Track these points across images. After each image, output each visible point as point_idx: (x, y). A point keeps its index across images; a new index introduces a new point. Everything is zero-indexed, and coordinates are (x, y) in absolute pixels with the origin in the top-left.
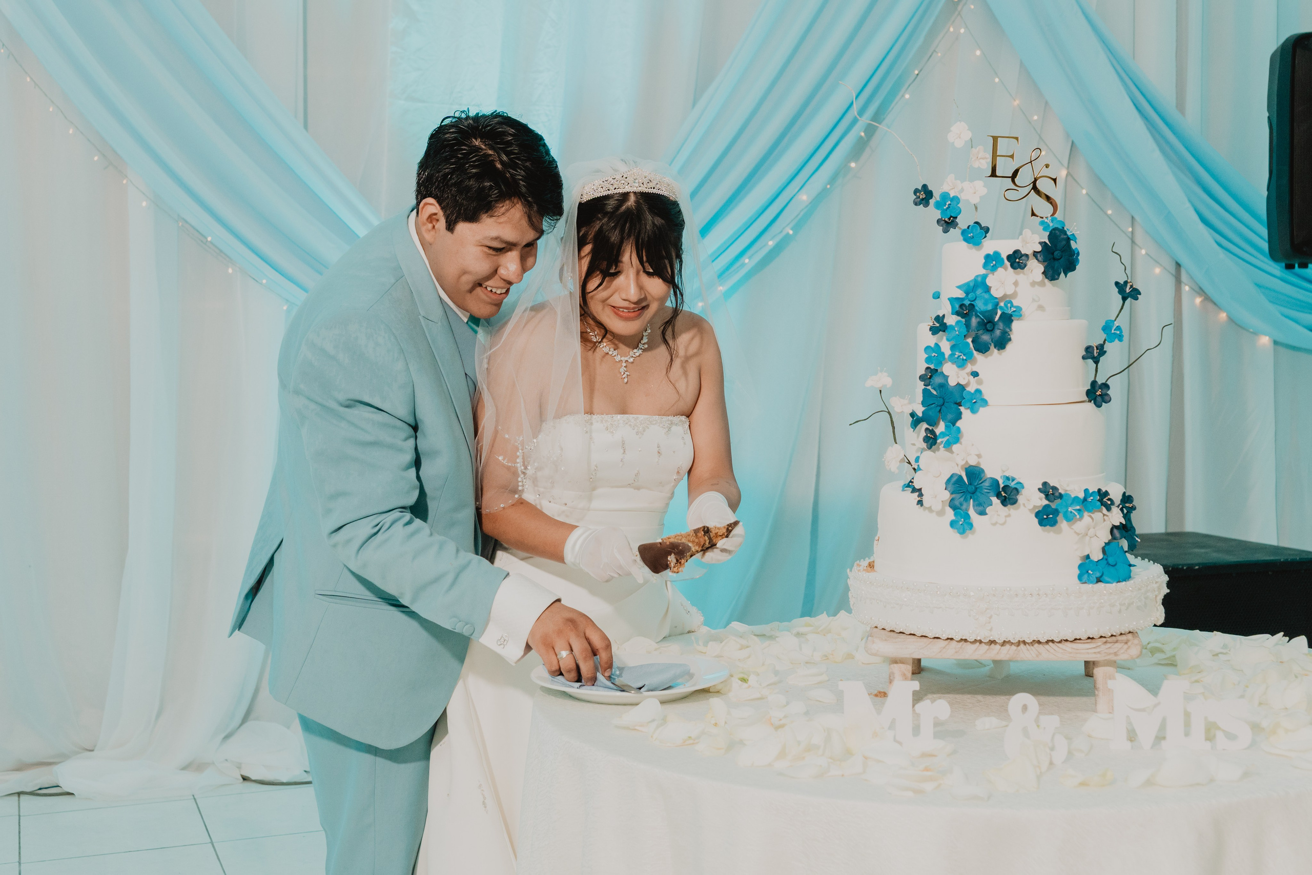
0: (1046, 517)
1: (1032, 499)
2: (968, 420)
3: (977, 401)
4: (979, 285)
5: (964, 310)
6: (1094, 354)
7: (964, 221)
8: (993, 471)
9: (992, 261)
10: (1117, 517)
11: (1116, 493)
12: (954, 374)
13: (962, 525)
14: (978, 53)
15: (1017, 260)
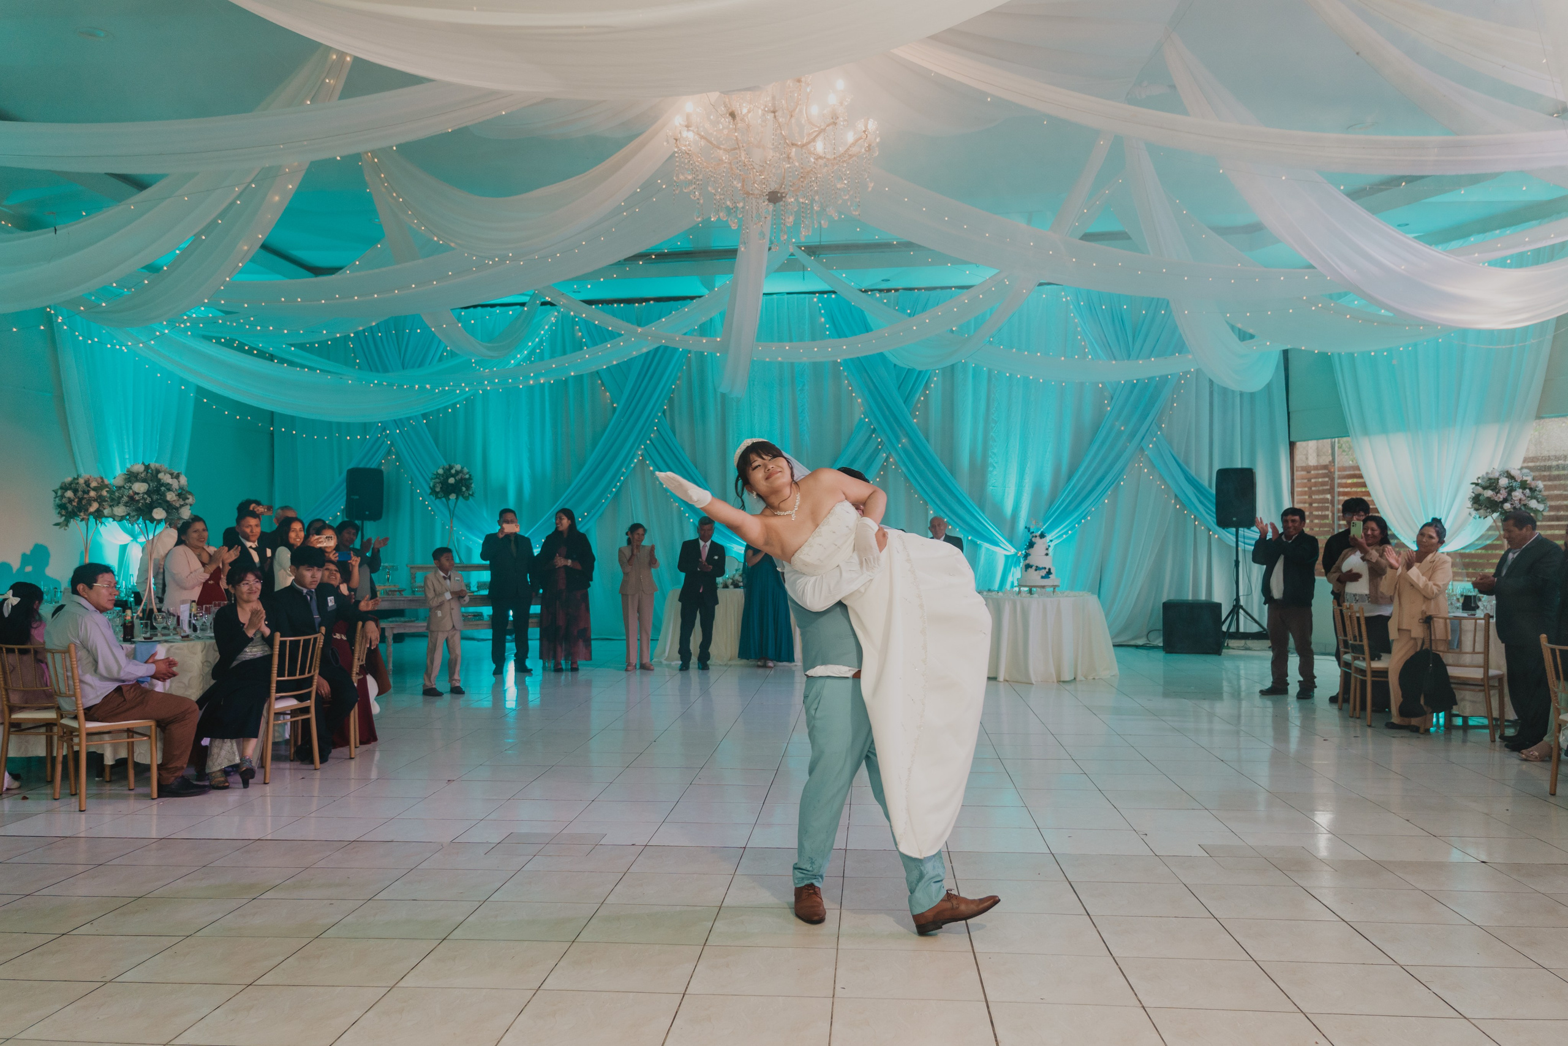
0: (1036, 570)
1: (1034, 568)
2: (1029, 558)
3: (1030, 555)
4: (1031, 540)
5: (1029, 543)
6: (1047, 549)
7: (1031, 530)
8: (1031, 564)
9: (1033, 537)
10: (1047, 570)
11: (1047, 568)
12: (1027, 552)
13: (1026, 571)
14: (1146, 470)
15: (1036, 536)
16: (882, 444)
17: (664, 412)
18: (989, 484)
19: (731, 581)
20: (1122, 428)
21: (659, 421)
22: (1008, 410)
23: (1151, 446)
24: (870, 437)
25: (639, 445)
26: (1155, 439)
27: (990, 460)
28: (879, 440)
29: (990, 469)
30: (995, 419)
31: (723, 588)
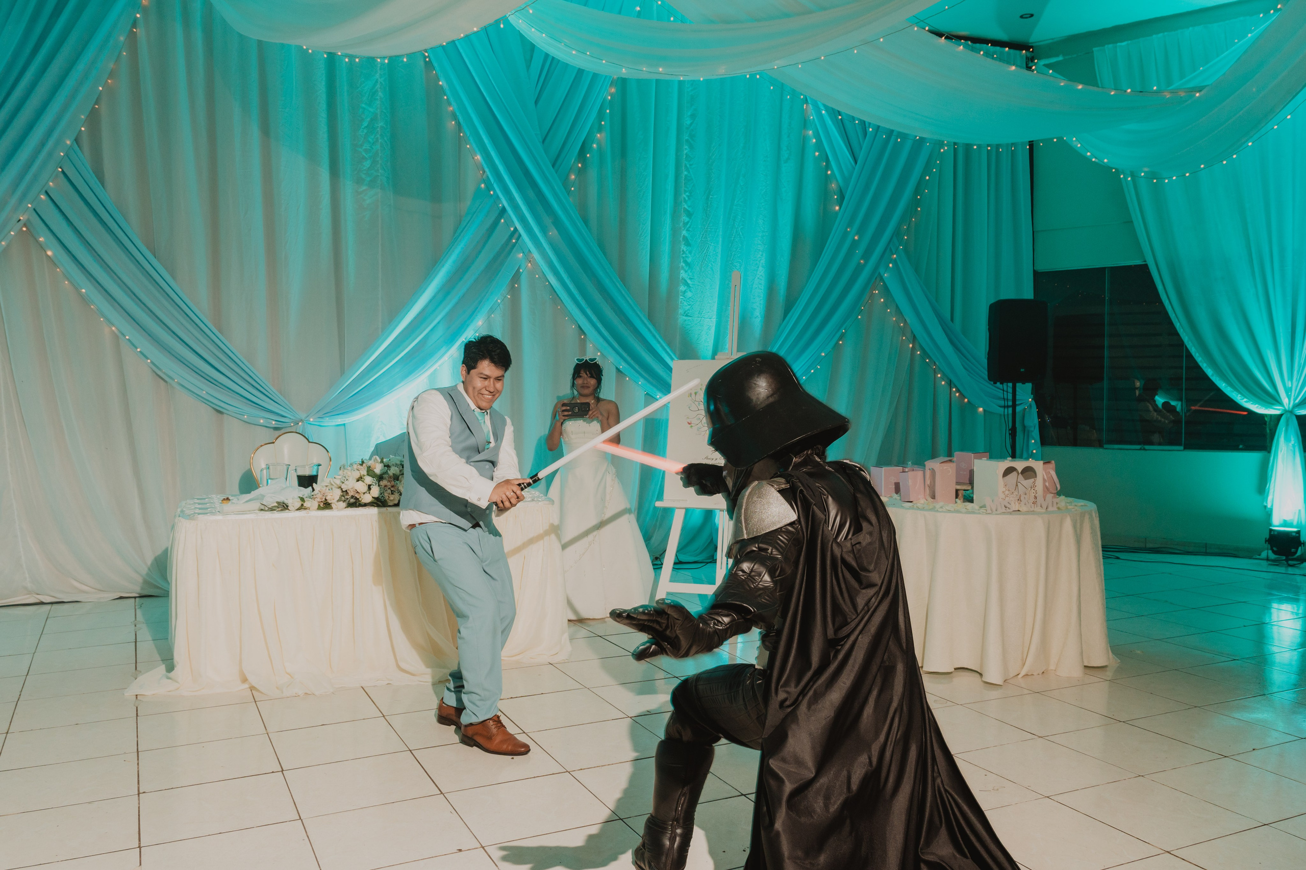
14: (882, 300)
16: (516, 236)
17: (77, 140)
18: (681, 311)
19: (338, 493)
20: (856, 238)
21: (67, 155)
22: (708, 198)
23: (891, 265)
24: (496, 223)
25: (21, 200)
26: (895, 256)
27: (683, 274)
28: (512, 229)
29: (682, 288)
30: (689, 209)
31: (319, 508)
